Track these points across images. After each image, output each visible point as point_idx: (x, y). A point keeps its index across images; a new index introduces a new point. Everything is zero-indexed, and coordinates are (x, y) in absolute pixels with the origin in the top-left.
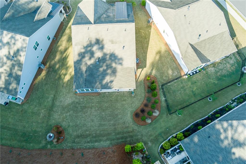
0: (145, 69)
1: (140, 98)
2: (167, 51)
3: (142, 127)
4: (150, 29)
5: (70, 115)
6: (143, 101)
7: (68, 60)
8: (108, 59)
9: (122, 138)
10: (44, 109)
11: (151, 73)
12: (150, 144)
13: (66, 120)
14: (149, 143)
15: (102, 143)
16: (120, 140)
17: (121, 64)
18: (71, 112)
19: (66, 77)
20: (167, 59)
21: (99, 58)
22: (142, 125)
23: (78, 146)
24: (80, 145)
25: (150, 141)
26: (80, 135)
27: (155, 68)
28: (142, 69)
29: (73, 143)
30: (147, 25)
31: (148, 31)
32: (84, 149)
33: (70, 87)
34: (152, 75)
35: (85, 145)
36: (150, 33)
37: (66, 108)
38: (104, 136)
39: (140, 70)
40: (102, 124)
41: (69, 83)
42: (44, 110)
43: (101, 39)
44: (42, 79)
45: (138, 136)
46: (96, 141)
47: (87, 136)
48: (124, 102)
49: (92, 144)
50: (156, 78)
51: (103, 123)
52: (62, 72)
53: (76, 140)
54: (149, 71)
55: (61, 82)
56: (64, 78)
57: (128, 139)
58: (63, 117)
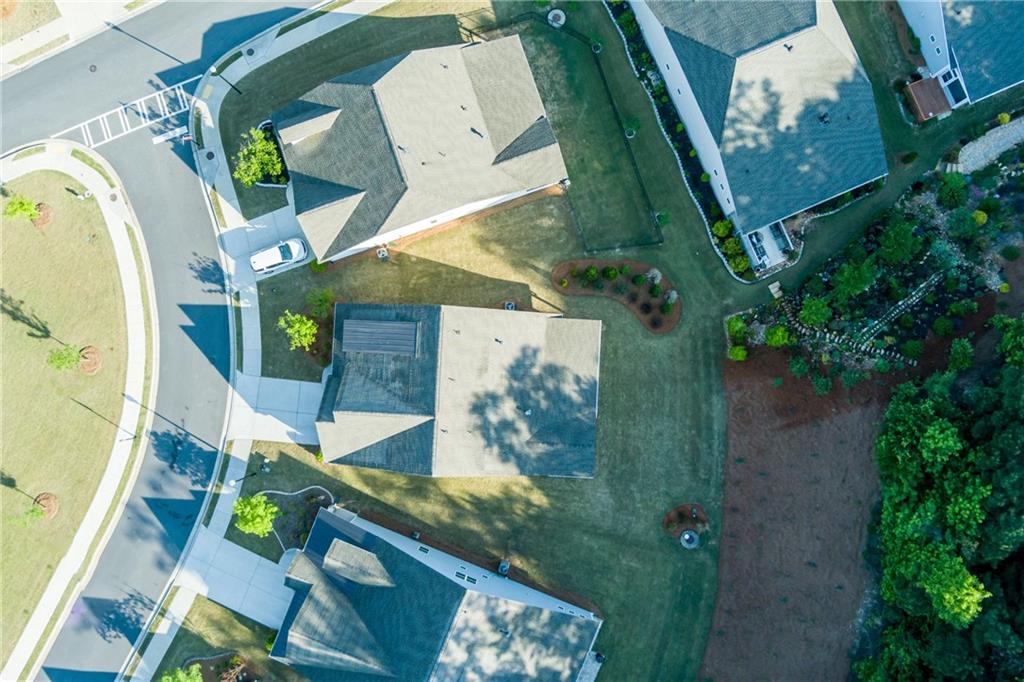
0: (534, 289)
1: (611, 311)
2: (486, 220)
3: (684, 314)
4: (409, 256)
5: (641, 492)
6: (621, 303)
7: (485, 496)
8: (521, 385)
9: (707, 365)
10: (618, 559)
11: (546, 274)
12: (729, 301)
13: (651, 500)
14: (725, 302)
15: (714, 415)
16: (713, 370)
17: (535, 352)
18: (633, 488)
19: (536, 502)
20: (507, 226)
21: (518, 407)
22: (681, 314)
23: (717, 472)
24: (714, 467)
25: (723, 299)
26: (690, 468)
27: (532, 260)
28: (533, 298)
29: (709, 484)
30: (394, 264)
31: (416, 263)
32: (727, 456)
33: (566, 491)
34: (550, 270)
35: (716, 454)
36: (421, 259)
37: (621, 502)
38: (700, 409)
39: (535, 303)
40: (670, 411)
41: (555, 494)
42: (621, 557)
43: (473, 399)
44: (537, 566)
45: (706, 327)
46: (710, 428)
47: (695, 449)
48: (621, 352)
49: (716, 437)
50: (560, 263)
51: (668, 409)
52: (519, 512)
53: (703, 477)
54: (539, 277)
55: (550, 515)
56: (539, 507)
57: (712, 350)
58: (643, 508)
